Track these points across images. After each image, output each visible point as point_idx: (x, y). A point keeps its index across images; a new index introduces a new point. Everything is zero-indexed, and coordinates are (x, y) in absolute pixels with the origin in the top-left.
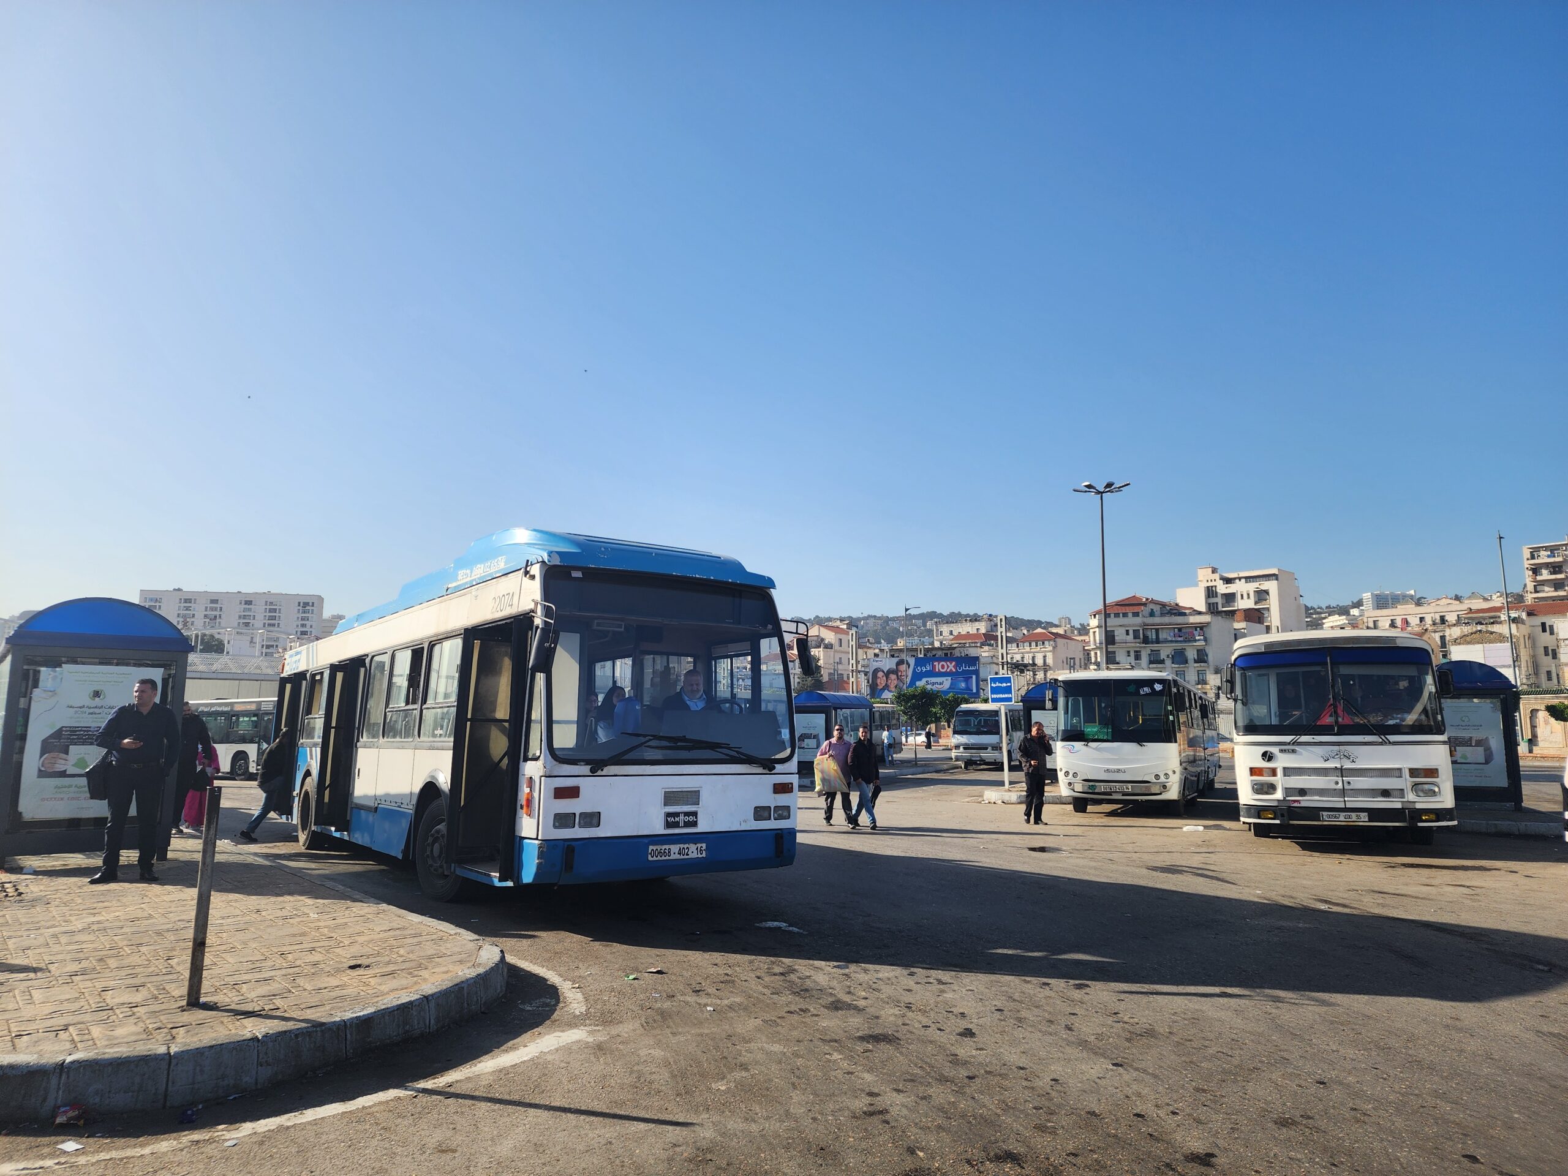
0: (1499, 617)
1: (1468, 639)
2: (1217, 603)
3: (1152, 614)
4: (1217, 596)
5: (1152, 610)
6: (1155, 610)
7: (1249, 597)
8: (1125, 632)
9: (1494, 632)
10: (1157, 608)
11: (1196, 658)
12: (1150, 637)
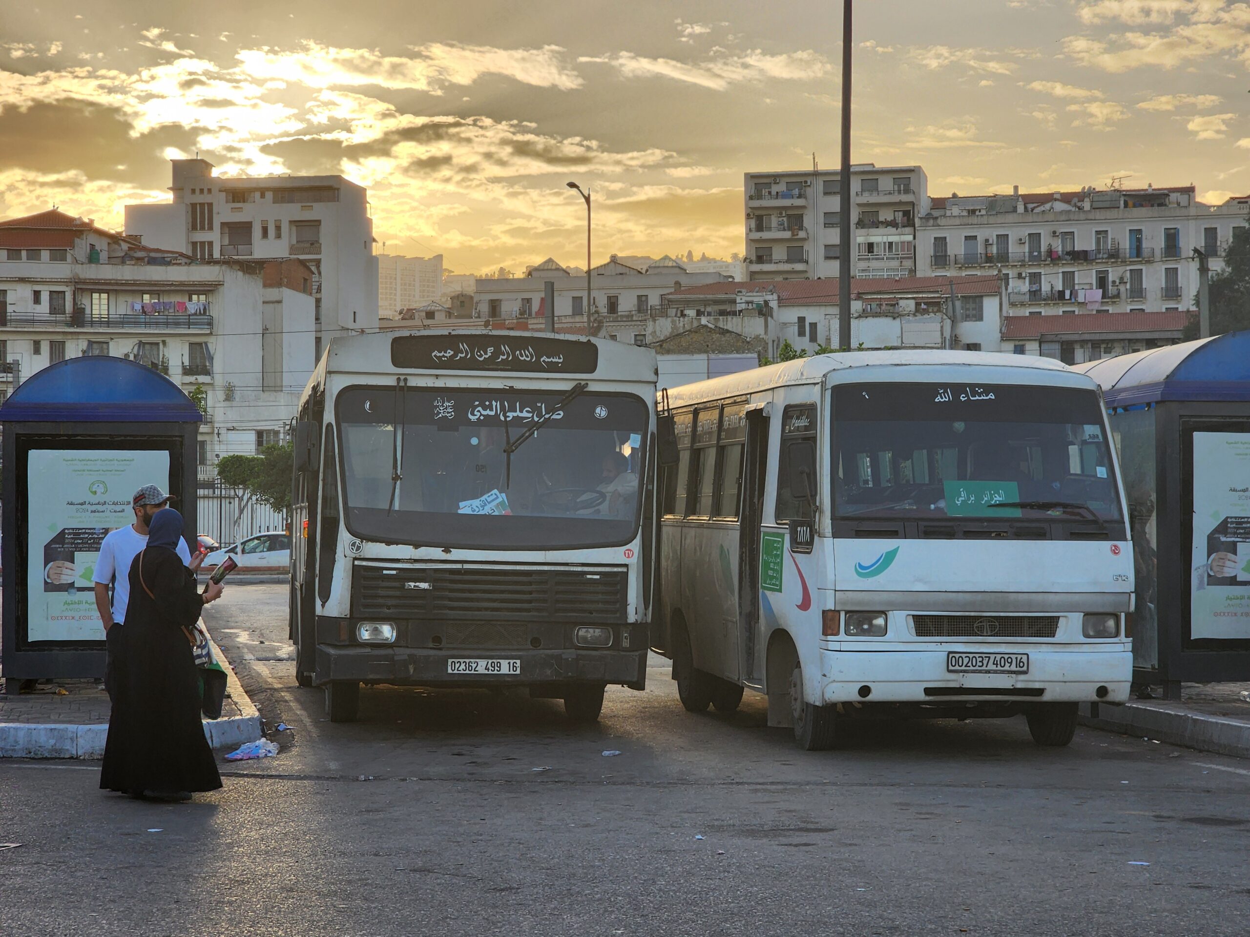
0: (734, 302)
1: (684, 342)
2: (211, 244)
3: (93, 257)
4: (211, 228)
5: (92, 246)
6: (98, 248)
7: (278, 236)
8: (30, 296)
9: (728, 331)
10: (102, 245)
11: (187, 363)
12: (88, 311)
